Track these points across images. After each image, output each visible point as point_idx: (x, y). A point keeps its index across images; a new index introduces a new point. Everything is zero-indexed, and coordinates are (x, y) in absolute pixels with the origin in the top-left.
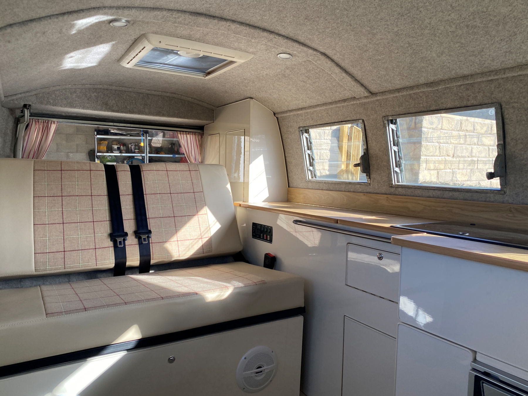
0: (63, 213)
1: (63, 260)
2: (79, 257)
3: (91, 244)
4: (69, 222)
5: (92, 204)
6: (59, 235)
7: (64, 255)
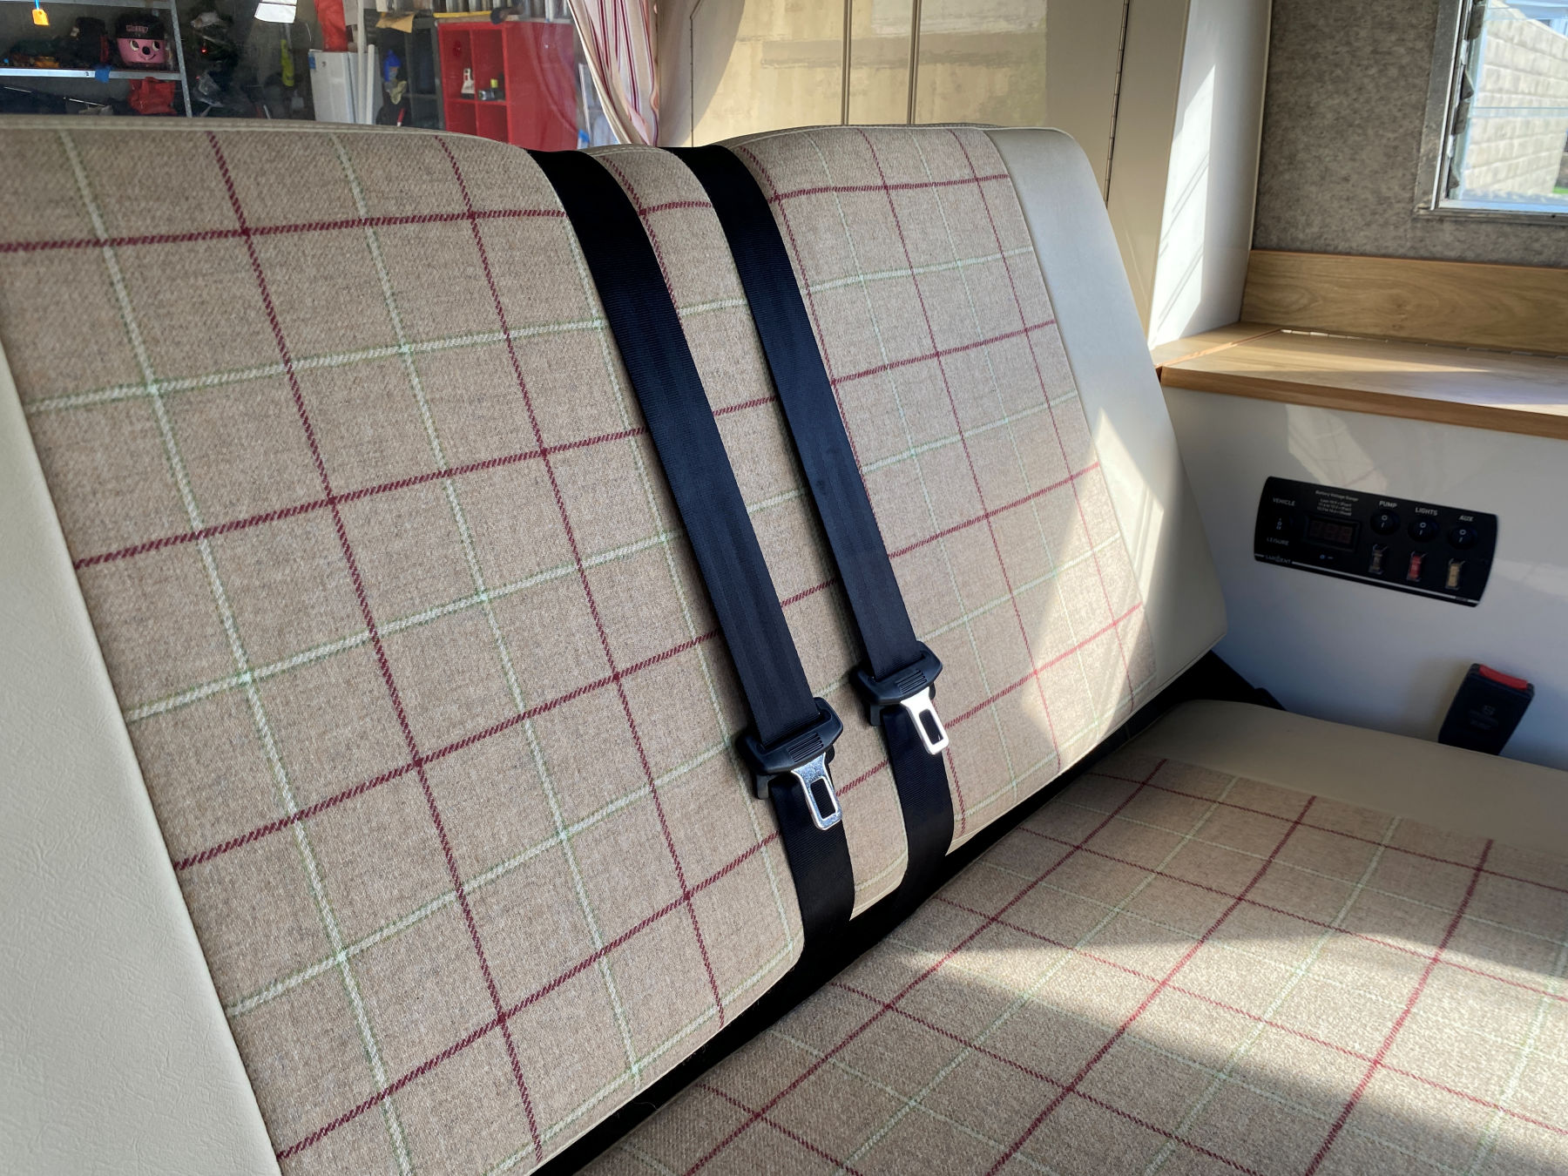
0: (383, 663)
1: (515, 1097)
3: (655, 869)
4: (455, 736)
5: (569, 531)
6: (423, 885)
7: (511, 1049)
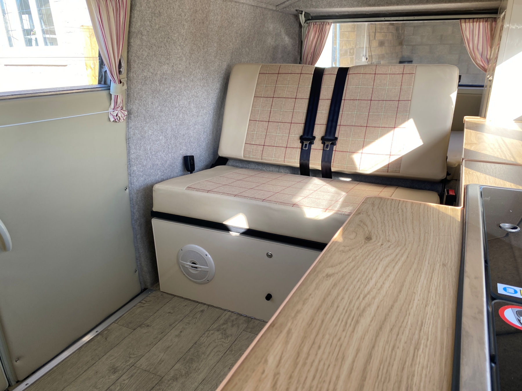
1: (262, 152)
2: (272, 152)
3: (284, 142)
4: (273, 121)
5: (294, 107)
6: (264, 131)
7: (263, 148)
